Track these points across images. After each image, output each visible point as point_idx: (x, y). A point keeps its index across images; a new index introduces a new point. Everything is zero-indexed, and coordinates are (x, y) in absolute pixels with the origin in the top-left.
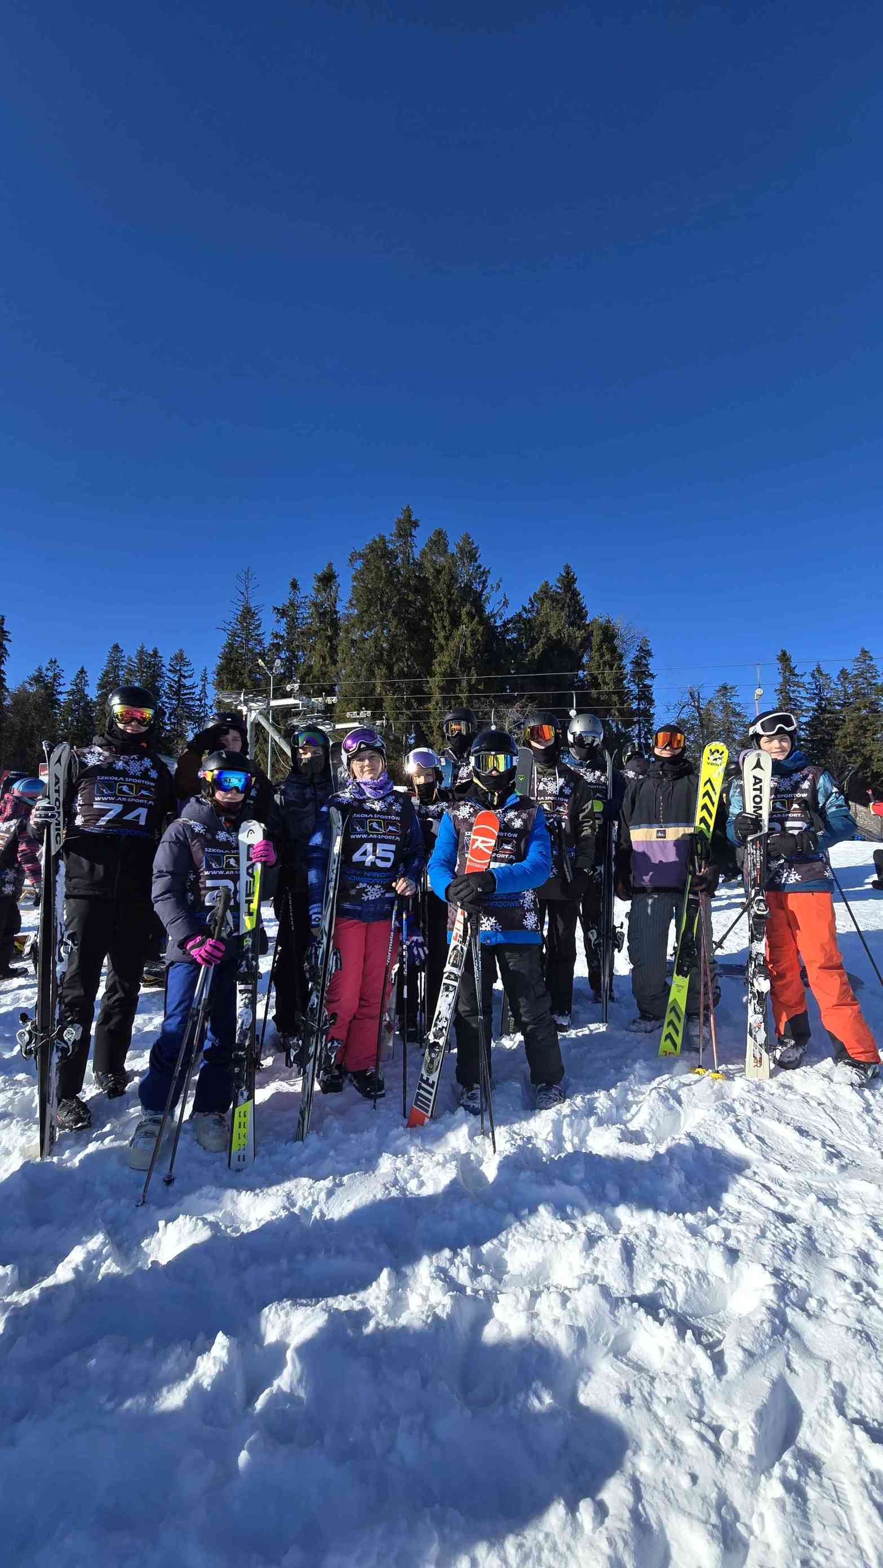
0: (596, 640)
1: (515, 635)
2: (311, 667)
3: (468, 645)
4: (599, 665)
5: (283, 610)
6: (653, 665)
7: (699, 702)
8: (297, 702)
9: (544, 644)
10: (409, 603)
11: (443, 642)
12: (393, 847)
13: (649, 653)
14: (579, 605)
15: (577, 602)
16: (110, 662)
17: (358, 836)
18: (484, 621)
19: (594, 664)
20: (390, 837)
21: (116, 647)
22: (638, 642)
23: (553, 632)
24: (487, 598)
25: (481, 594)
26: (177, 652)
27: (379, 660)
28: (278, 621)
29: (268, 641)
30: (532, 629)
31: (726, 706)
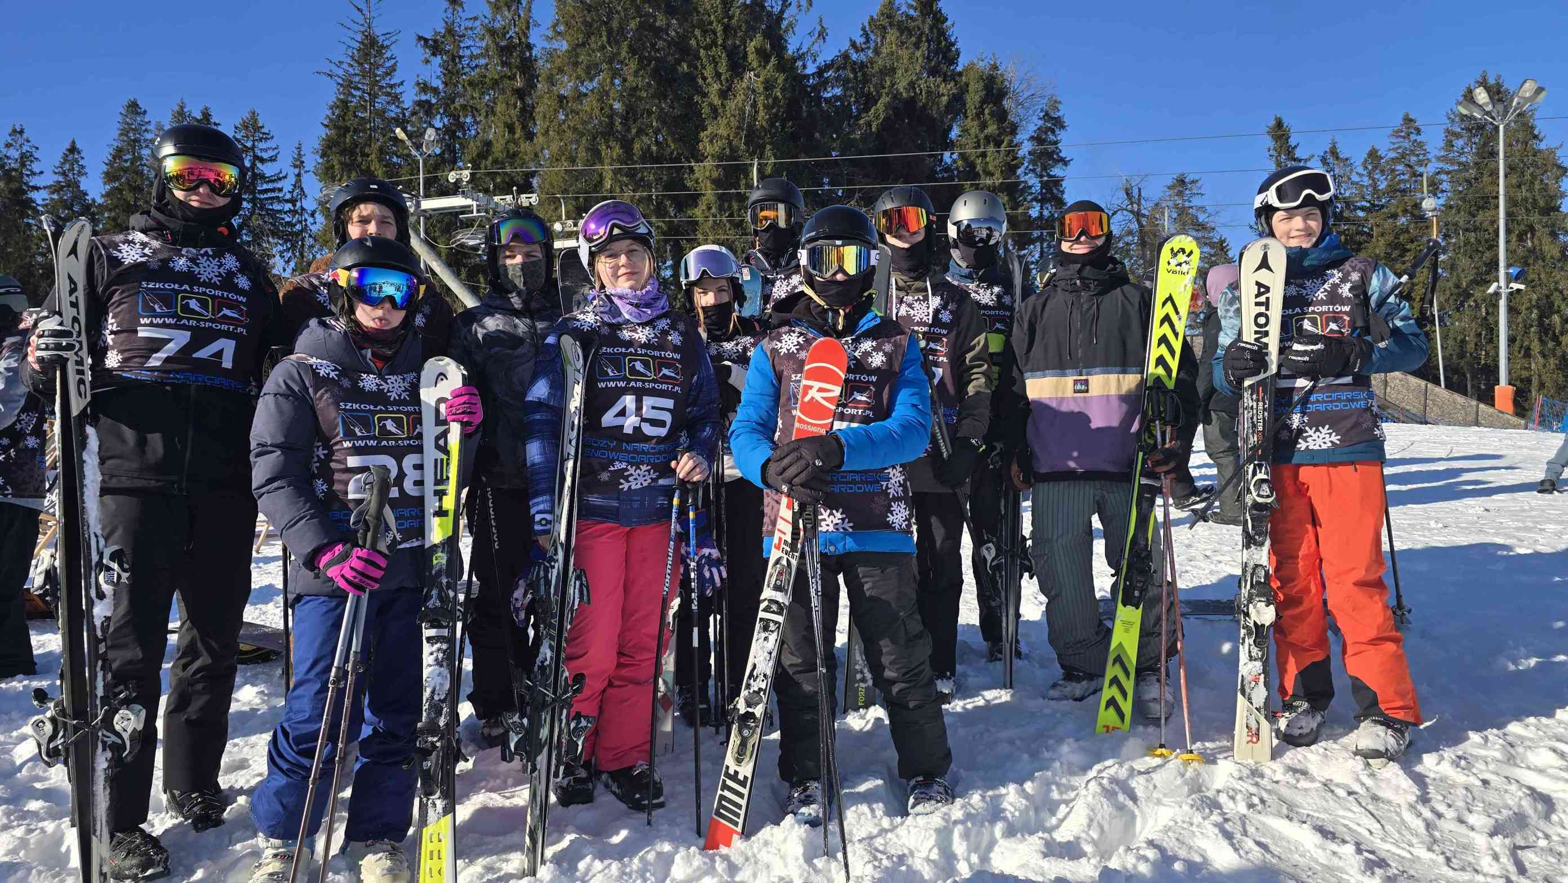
0: (973, 98)
1: (838, 91)
2: (488, 144)
3: (760, 106)
4: (978, 142)
5: (435, 41)
6: (1067, 143)
7: (1139, 205)
8: (468, 202)
9: (887, 106)
10: (658, 32)
11: (717, 101)
12: (669, 403)
13: (1059, 123)
14: (946, 39)
15: (942, 33)
16: (125, 133)
17: (612, 384)
18: (786, 66)
19: (970, 141)
20: (664, 387)
21: (133, 107)
22: (1043, 103)
23: (902, 85)
24: (791, 25)
25: (780, 18)
26: (246, 116)
27: (608, 132)
28: (427, 61)
29: (409, 97)
30: (866, 81)
31: (1182, 211)
